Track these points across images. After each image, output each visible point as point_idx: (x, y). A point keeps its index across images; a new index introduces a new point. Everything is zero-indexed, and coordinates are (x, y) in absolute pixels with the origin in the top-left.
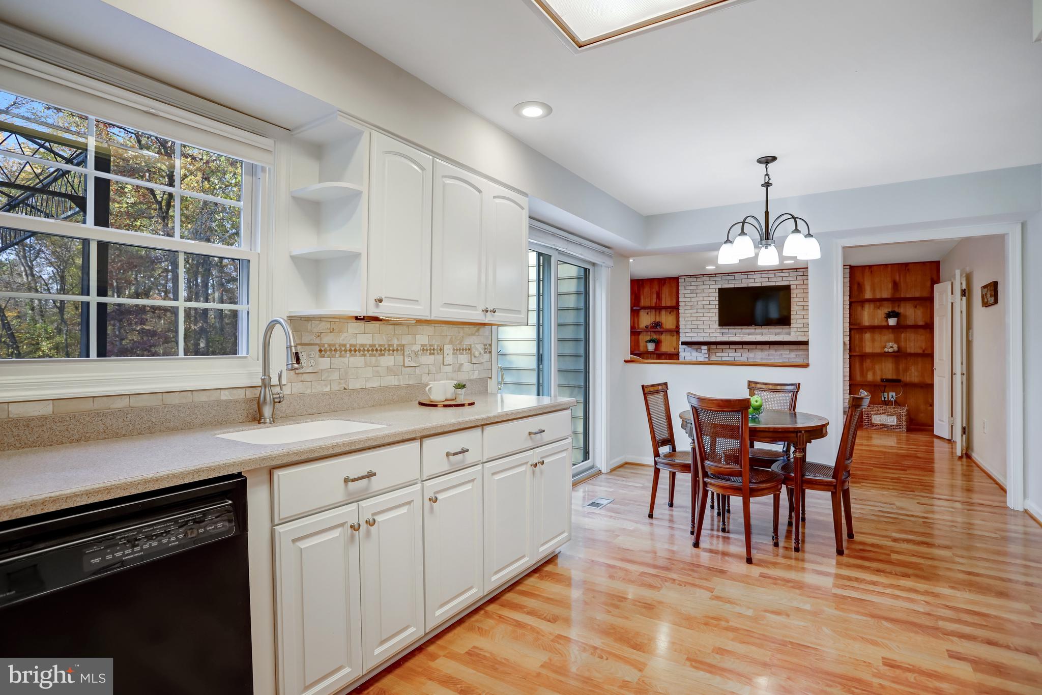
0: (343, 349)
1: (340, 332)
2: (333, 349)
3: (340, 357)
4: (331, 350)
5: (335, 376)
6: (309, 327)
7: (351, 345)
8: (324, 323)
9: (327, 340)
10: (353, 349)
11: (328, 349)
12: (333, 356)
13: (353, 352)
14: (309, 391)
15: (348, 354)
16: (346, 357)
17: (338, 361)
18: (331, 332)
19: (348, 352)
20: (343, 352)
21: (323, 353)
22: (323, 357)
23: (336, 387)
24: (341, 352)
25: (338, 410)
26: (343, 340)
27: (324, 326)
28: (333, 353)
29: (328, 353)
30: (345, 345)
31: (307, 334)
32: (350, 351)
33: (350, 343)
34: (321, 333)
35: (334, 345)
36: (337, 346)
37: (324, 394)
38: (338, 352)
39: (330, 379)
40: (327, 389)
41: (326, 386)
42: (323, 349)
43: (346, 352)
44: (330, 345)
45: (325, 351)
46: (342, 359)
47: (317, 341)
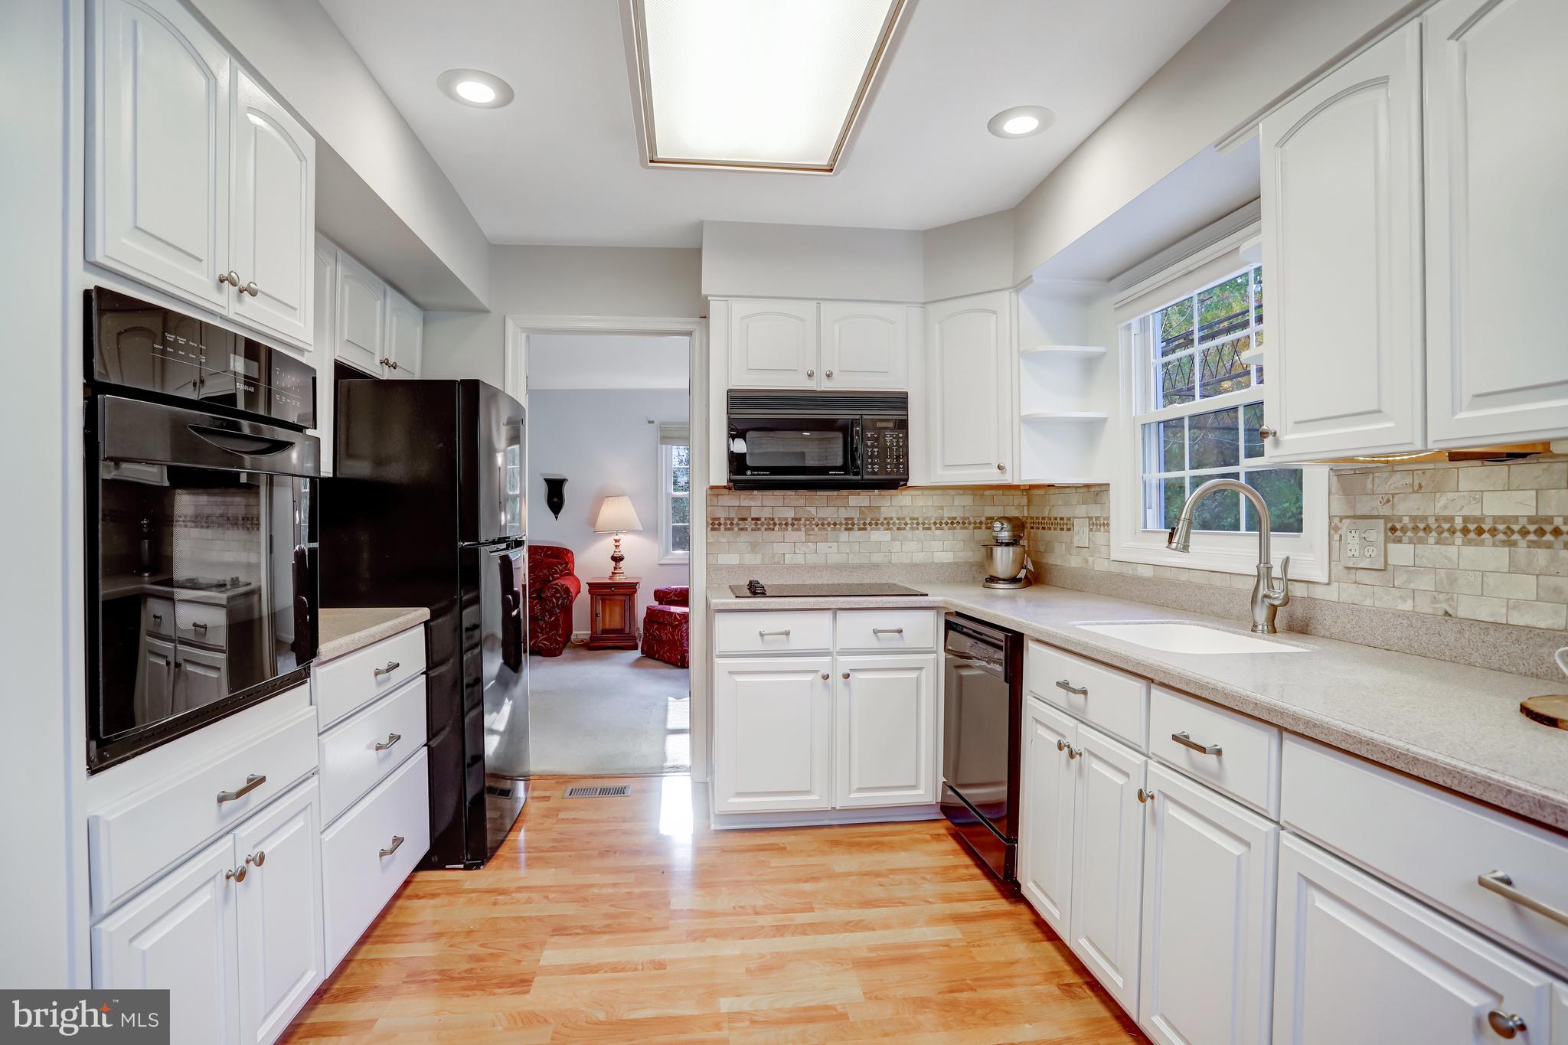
0: (1446, 526)
1: (1438, 489)
2: (1421, 526)
3: (1437, 543)
4: (1416, 529)
5: (1425, 583)
6: (1369, 486)
7: (1466, 519)
8: (1398, 476)
9: (1407, 508)
10: (1472, 527)
11: (1410, 526)
12: (1422, 541)
13: (1472, 535)
14: (1368, 602)
15: (1459, 538)
16: (1453, 544)
17: (1431, 551)
18: (1414, 492)
19: (1458, 534)
20: (1446, 534)
21: (1398, 533)
22: (1399, 541)
23: (1425, 607)
24: (1440, 533)
25: (1428, 654)
26: (1445, 507)
27: (1399, 480)
28: (1421, 534)
29: (1409, 534)
30: (1450, 519)
31: (1366, 498)
32: (1465, 531)
33: (1466, 512)
34: (1393, 495)
35: (1424, 518)
36: (1431, 521)
37: (1398, 615)
38: (1434, 534)
39: (1412, 586)
40: (1407, 606)
41: (1403, 599)
42: (1398, 526)
43: (1454, 533)
44: (1413, 519)
45: (1404, 530)
46: (1443, 548)
47: (1385, 511)
